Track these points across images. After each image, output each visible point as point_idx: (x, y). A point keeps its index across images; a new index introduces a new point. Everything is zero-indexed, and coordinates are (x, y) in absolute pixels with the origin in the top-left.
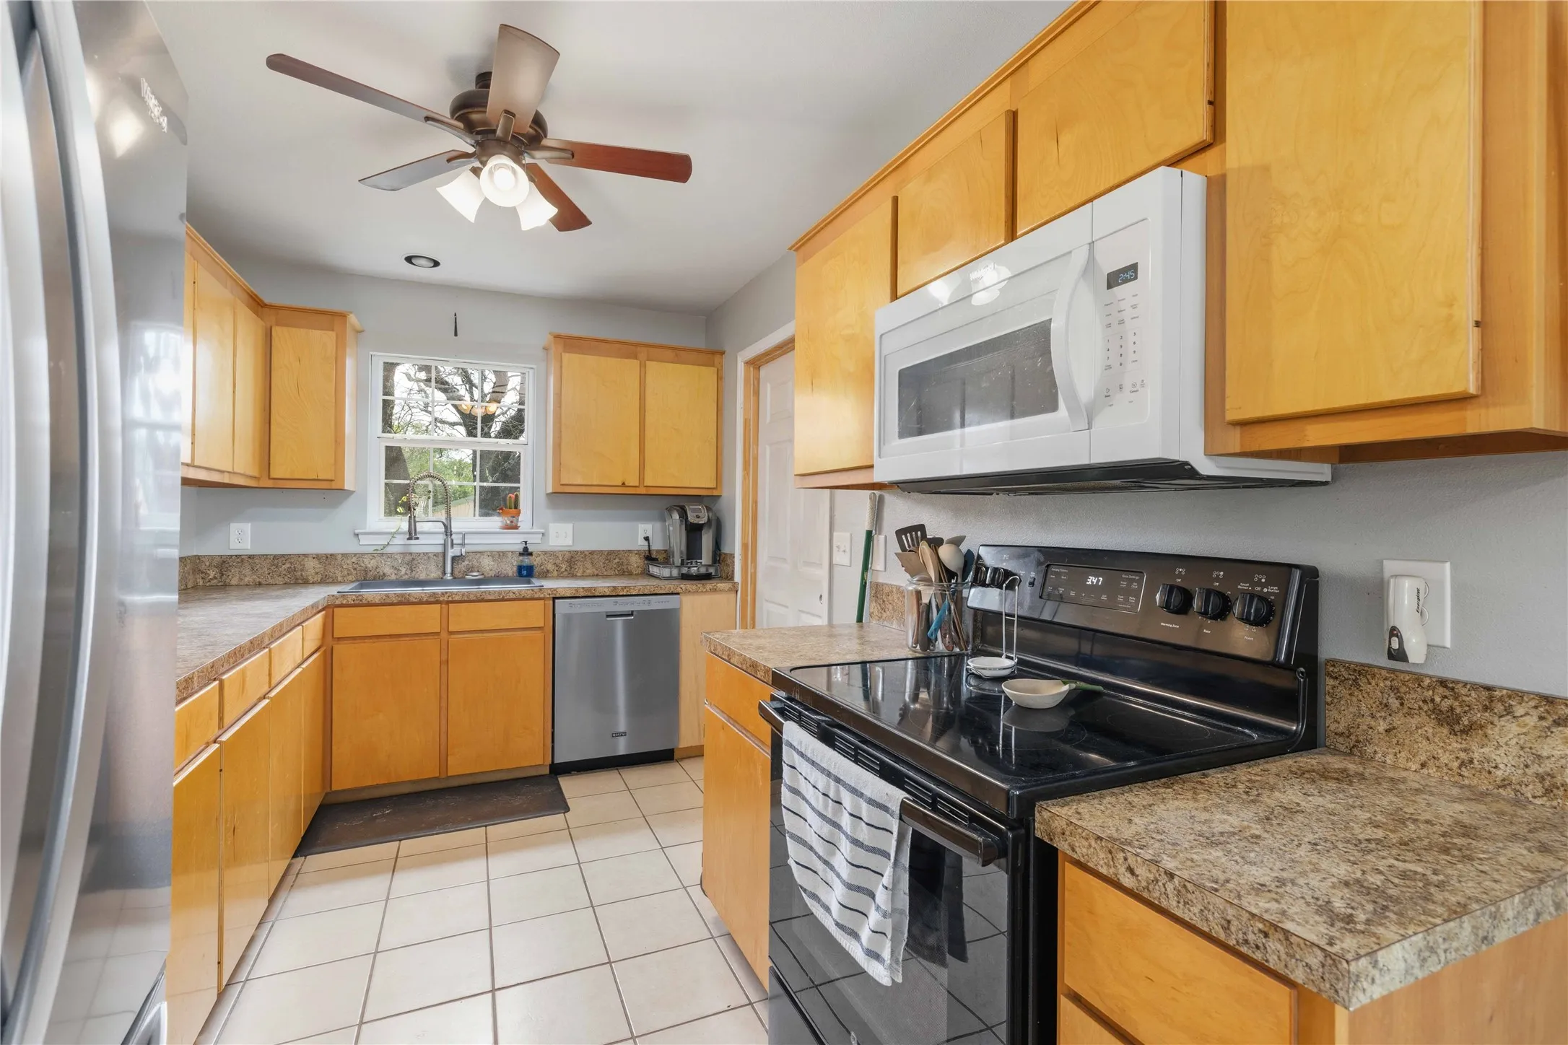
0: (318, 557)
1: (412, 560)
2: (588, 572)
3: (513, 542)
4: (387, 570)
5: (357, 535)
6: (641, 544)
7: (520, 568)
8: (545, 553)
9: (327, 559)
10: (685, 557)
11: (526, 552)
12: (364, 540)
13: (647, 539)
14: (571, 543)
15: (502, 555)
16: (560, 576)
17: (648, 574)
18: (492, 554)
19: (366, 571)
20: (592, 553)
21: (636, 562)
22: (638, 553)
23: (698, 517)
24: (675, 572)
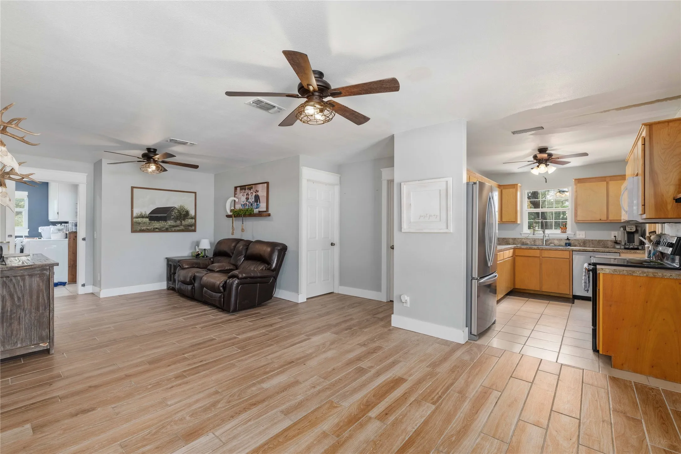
0: (512, 239)
1: (535, 240)
2: (591, 246)
3: (564, 236)
4: (528, 242)
5: (521, 234)
6: (613, 238)
7: (566, 244)
8: (575, 240)
9: (514, 239)
10: (627, 242)
11: (568, 239)
12: (523, 235)
13: (615, 237)
14: (584, 237)
15: (561, 240)
16: (580, 246)
17: (614, 247)
18: (557, 240)
19: (523, 242)
20: (592, 240)
21: (610, 244)
22: (611, 241)
23: (631, 229)
24: (622, 247)
